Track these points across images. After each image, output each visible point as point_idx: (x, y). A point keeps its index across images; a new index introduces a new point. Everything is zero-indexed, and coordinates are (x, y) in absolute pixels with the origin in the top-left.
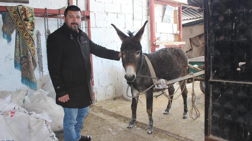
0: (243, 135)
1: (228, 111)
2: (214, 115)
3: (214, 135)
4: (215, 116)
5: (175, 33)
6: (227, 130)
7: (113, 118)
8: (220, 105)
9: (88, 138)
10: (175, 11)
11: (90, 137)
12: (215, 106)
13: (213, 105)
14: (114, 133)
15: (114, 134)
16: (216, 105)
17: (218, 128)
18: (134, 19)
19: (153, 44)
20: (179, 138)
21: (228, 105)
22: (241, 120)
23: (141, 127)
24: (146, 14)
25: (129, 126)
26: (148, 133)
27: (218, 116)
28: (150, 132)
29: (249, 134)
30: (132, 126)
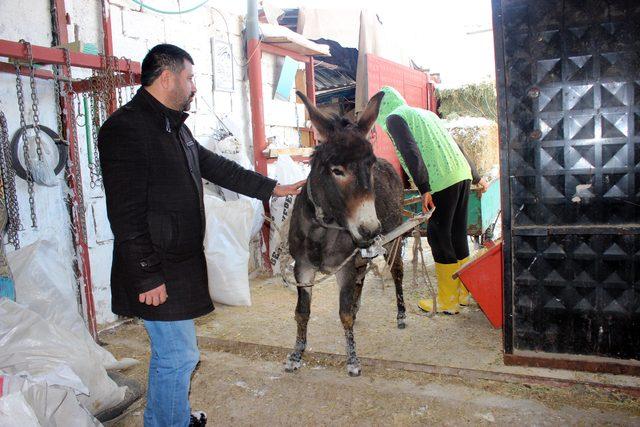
0: (589, 335)
1: (554, 290)
2: (521, 303)
3: (521, 347)
4: (524, 304)
5: (301, 125)
6: (552, 332)
7: (222, 355)
8: (534, 279)
9: (199, 418)
10: (299, 71)
11: (202, 415)
12: (522, 283)
13: (518, 282)
14: (260, 390)
15: (262, 393)
16: (525, 281)
17: (531, 330)
18: (216, 88)
19: (262, 154)
20: (434, 371)
21: (554, 277)
22: (584, 305)
23: (322, 364)
24: (241, 78)
25: (292, 365)
26: (351, 374)
27: (531, 305)
28: (356, 371)
29: (602, 331)
30: (297, 365)
